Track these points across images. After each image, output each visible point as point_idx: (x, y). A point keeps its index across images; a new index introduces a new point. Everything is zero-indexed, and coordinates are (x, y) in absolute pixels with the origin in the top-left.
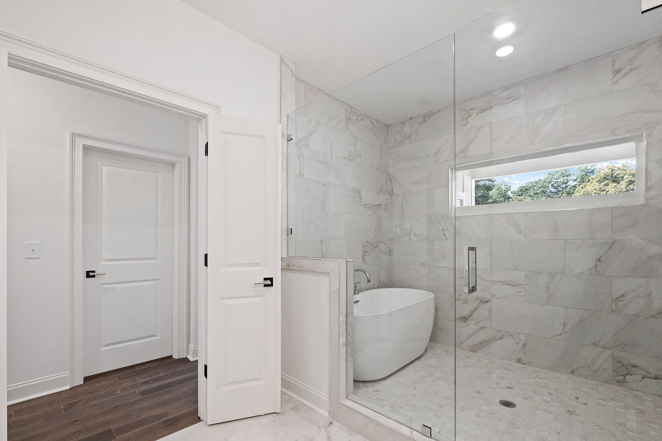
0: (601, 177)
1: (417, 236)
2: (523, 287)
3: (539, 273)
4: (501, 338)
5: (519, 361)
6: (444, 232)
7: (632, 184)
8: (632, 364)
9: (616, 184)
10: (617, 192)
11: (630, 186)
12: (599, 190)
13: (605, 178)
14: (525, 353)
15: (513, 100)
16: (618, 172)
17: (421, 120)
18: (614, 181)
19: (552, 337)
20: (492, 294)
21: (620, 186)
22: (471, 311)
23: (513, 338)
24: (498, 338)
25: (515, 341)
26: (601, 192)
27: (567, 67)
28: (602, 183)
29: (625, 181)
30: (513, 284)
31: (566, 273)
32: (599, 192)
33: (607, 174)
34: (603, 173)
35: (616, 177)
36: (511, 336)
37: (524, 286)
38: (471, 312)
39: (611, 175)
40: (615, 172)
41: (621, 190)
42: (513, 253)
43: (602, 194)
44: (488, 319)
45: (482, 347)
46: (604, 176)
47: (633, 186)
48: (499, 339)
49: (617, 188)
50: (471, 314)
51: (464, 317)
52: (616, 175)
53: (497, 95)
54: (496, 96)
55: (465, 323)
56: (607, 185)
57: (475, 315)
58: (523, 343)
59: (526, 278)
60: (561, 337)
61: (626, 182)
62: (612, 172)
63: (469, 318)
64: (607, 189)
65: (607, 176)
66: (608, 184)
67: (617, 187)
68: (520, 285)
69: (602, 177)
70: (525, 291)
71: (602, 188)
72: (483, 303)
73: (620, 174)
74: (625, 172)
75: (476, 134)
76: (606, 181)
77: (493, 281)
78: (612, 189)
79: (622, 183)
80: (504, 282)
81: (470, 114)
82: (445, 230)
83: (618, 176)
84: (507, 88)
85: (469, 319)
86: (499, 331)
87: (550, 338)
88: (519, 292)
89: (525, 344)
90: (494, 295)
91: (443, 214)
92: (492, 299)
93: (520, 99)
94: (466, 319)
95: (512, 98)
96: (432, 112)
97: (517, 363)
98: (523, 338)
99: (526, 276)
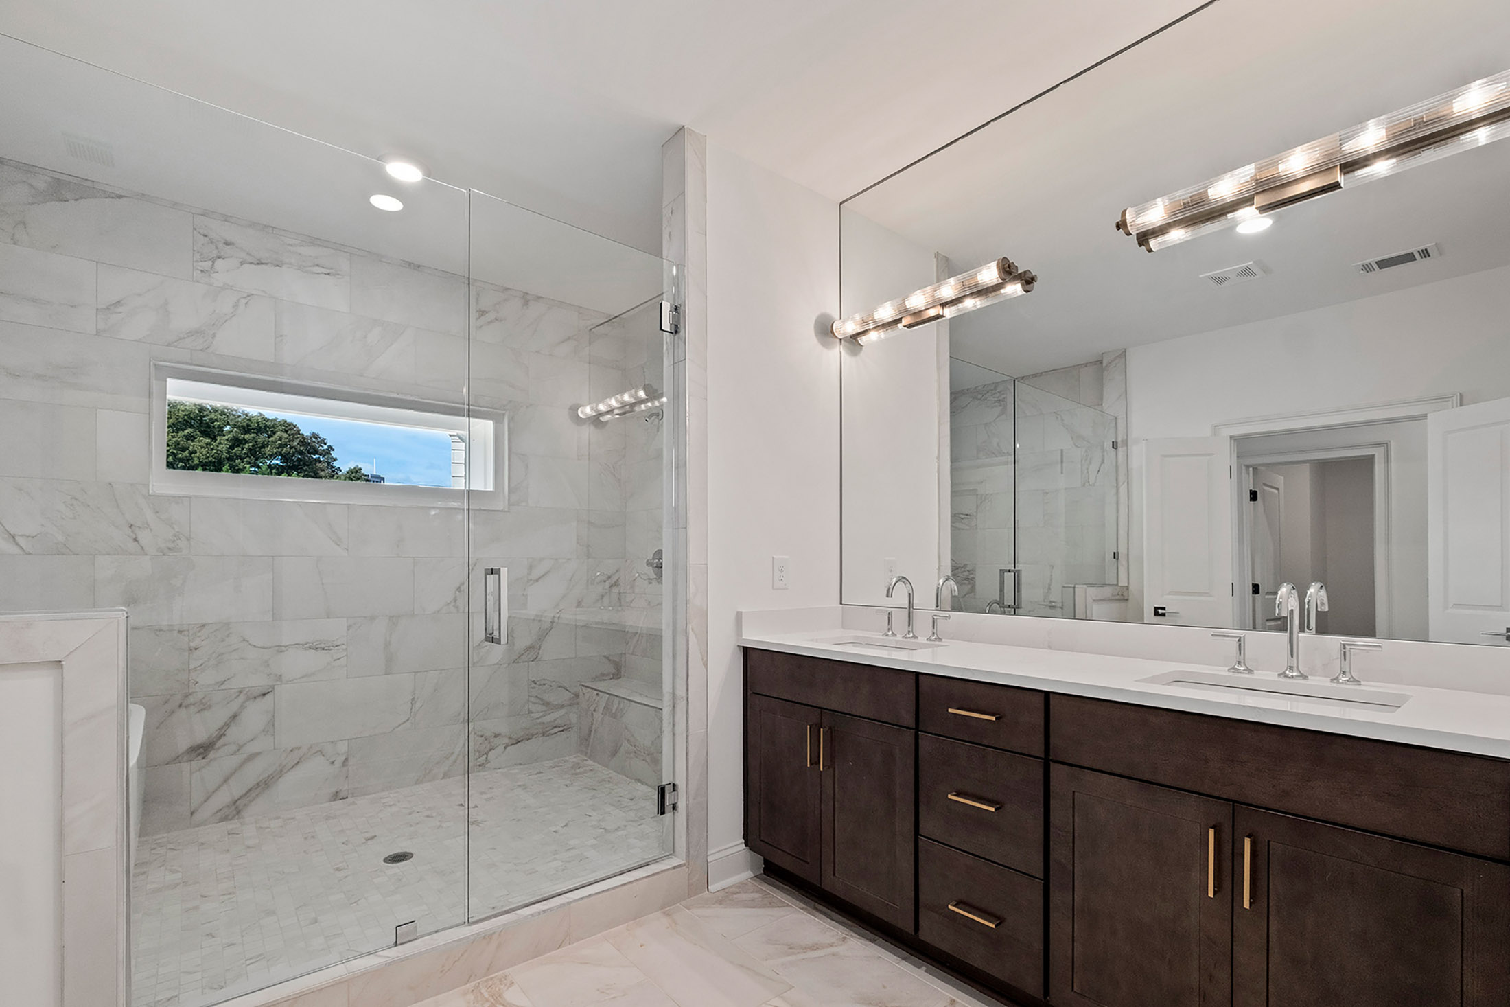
0: (178, 419)
1: (19, 539)
2: (343, 649)
3: (373, 618)
4: (298, 763)
5: (336, 796)
6: (132, 531)
7: (238, 446)
8: (495, 734)
9: (209, 441)
10: (212, 456)
11: (236, 449)
12: (175, 446)
13: (187, 422)
14: (347, 777)
15: (325, 274)
16: (212, 416)
17: (41, 183)
18: (205, 434)
19: (394, 729)
20: (276, 675)
21: (218, 447)
22: (221, 724)
23: (323, 756)
24: (290, 767)
25: (328, 760)
26: (179, 452)
27: (419, 266)
28: (181, 433)
29: (226, 437)
30: (323, 646)
31: (415, 613)
32: (175, 452)
33: (192, 416)
34: (183, 411)
35: (208, 426)
36: (319, 753)
37: (344, 647)
38: (220, 729)
39: (199, 418)
40: (207, 415)
41: (219, 454)
42: (323, 584)
43: (180, 456)
44: (268, 731)
45: (250, 801)
46: (186, 417)
47: (240, 449)
48: (293, 767)
49: (212, 449)
50: (222, 733)
51: (200, 746)
52: (208, 421)
53: (291, 245)
54: (289, 245)
55: (203, 758)
56: (190, 438)
57: (233, 733)
58: (343, 758)
59: (348, 630)
60: (408, 724)
61: (227, 440)
62: (200, 412)
63: (215, 744)
64: (191, 447)
65: (192, 419)
66: (192, 436)
67: (212, 447)
68: (337, 646)
69: (180, 420)
70: (347, 655)
71: (182, 442)
72: (255, 698)
73: (218, 421)
74: (226, 419)
75: (236, 306)
76: (189, 431)
77: (278, 646)
78: (203, 450)
79: (220, 440)
80: (303, 645)
81: (222, 254)
82: (139, 527)
83: (213, 423)
84: (314, 241)
85: (216, 746)
86: (291, 751)
87: (390, 732)
88: (335, 660)
89: (346, 759)
90: (280, 676)
91: (132, 485)
92: (276, 687)
93: (339, 278)
94: (205, 750)
95: (323, 268)
96: (89, 184)
97: (332, 803)
98: (343, 747)
99: (349, 627)
